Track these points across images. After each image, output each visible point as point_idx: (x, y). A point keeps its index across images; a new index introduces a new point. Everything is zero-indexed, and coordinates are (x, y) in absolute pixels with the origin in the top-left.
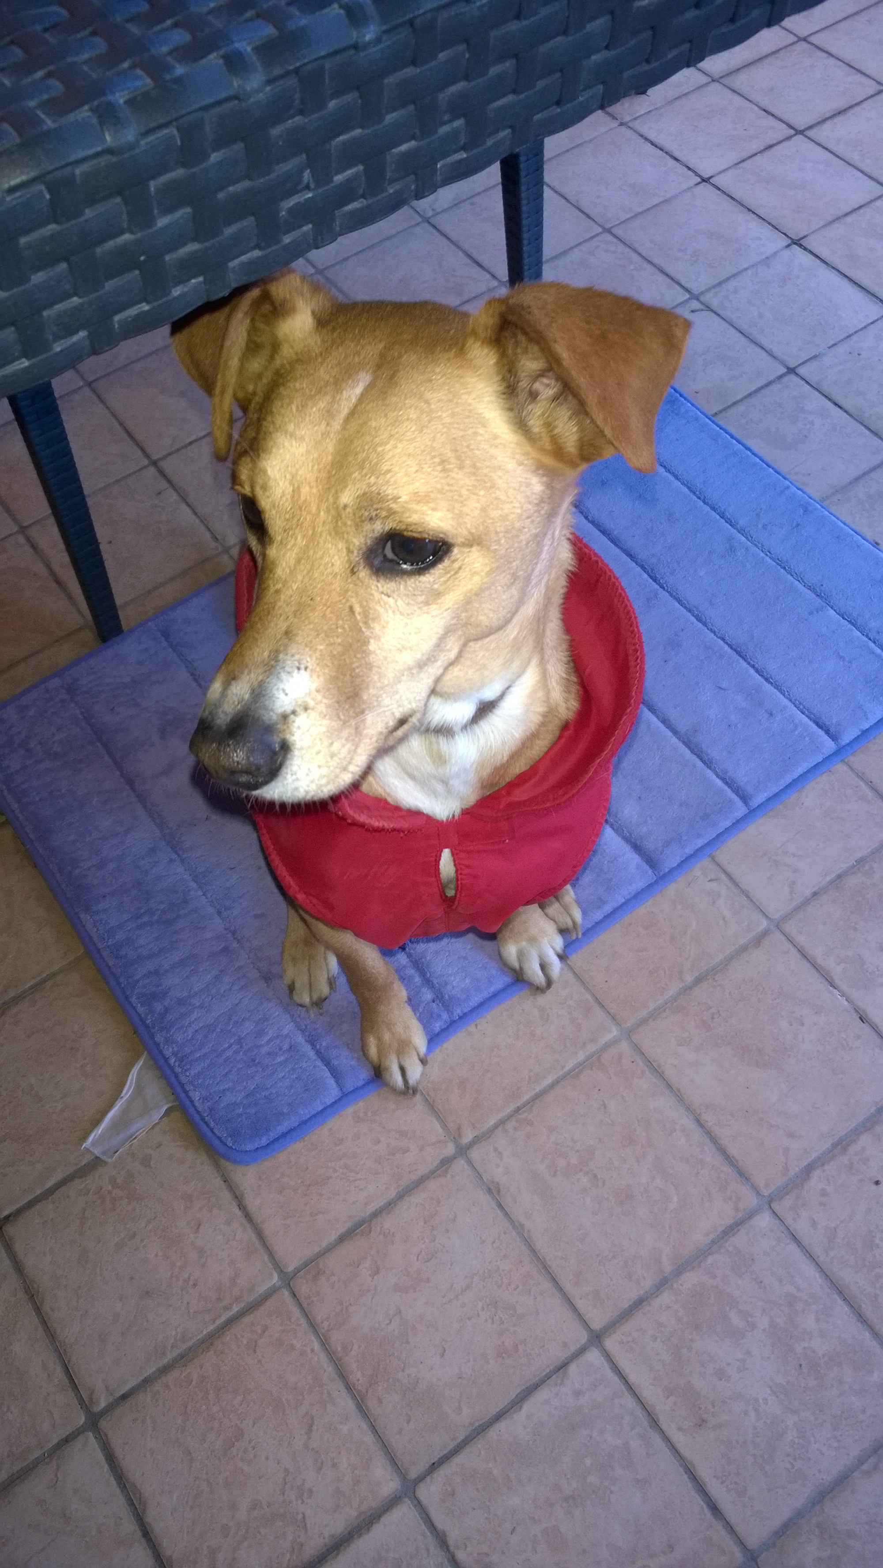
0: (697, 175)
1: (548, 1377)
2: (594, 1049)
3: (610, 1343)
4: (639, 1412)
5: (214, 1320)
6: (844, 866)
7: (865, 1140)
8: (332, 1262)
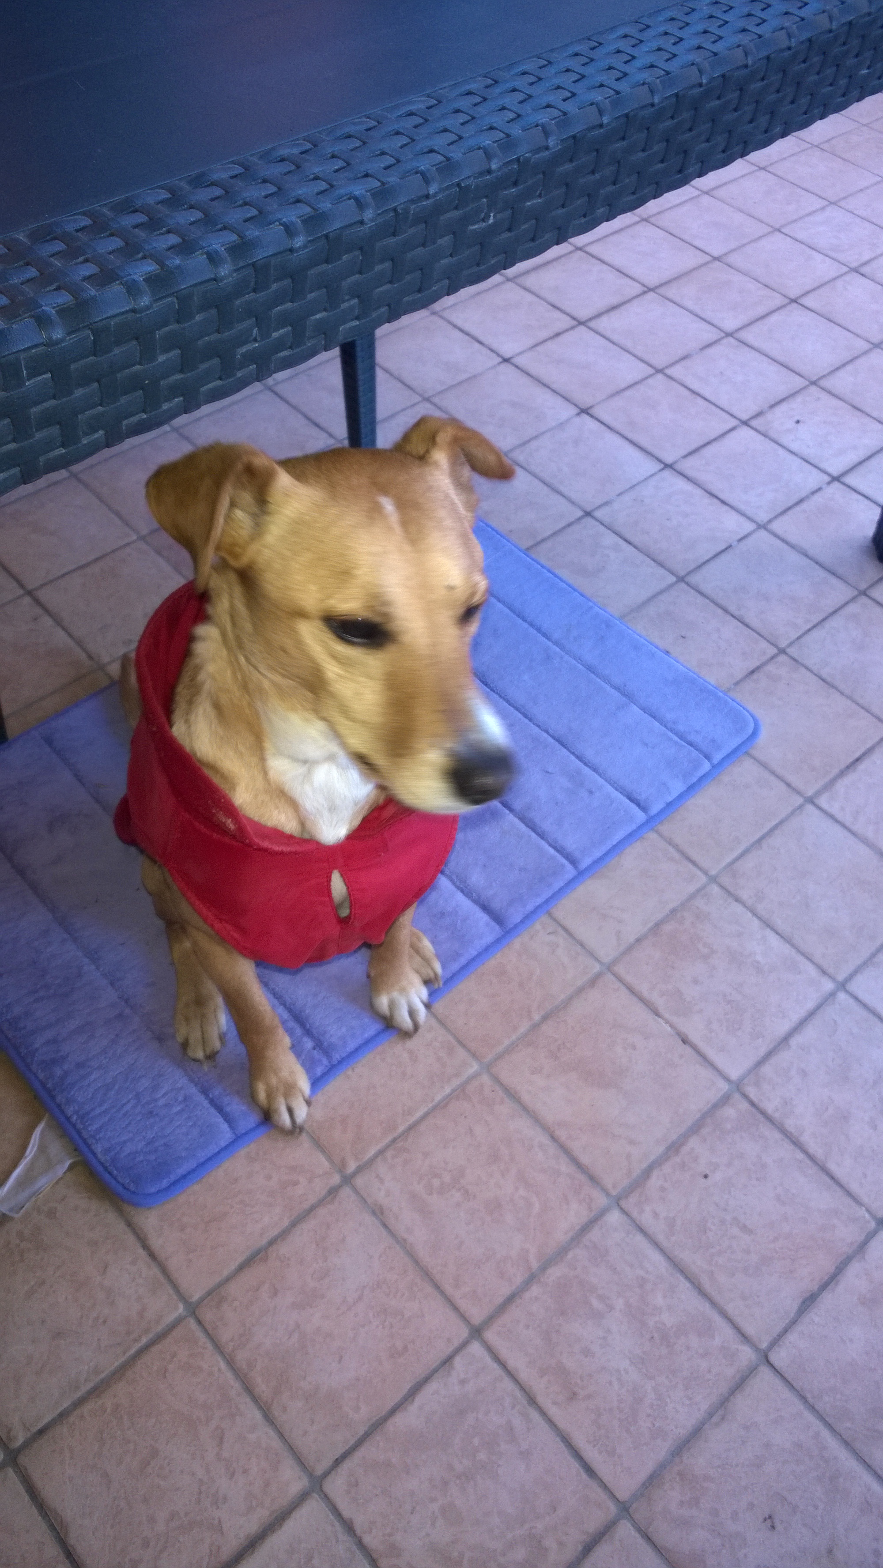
0: (498, 355)
1: (436, 1371)
2: (459, 1083)
3: (490, 1335)
4: (518, 1394)
5: (124, 1353)
6: (659, 916)
7: (693, 1142)
8: (233, 1289)
